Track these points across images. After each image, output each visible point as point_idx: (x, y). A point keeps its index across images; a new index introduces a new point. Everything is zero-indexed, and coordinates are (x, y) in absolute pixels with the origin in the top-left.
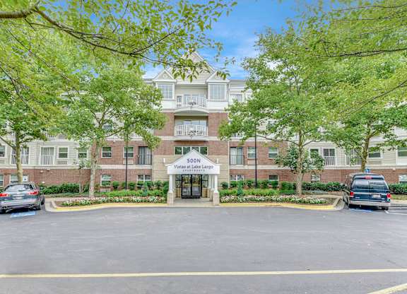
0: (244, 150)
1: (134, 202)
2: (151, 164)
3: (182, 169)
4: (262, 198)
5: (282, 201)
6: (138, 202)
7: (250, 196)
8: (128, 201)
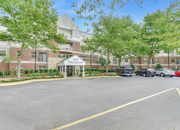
0: (85, 57)
1: (47, 78)
2: (46, 61)
3: (71, 63)
4: (98, 74)
5: (104, 75)
6: (49, 78)
7: (94, 74)
8: (44, 78)
